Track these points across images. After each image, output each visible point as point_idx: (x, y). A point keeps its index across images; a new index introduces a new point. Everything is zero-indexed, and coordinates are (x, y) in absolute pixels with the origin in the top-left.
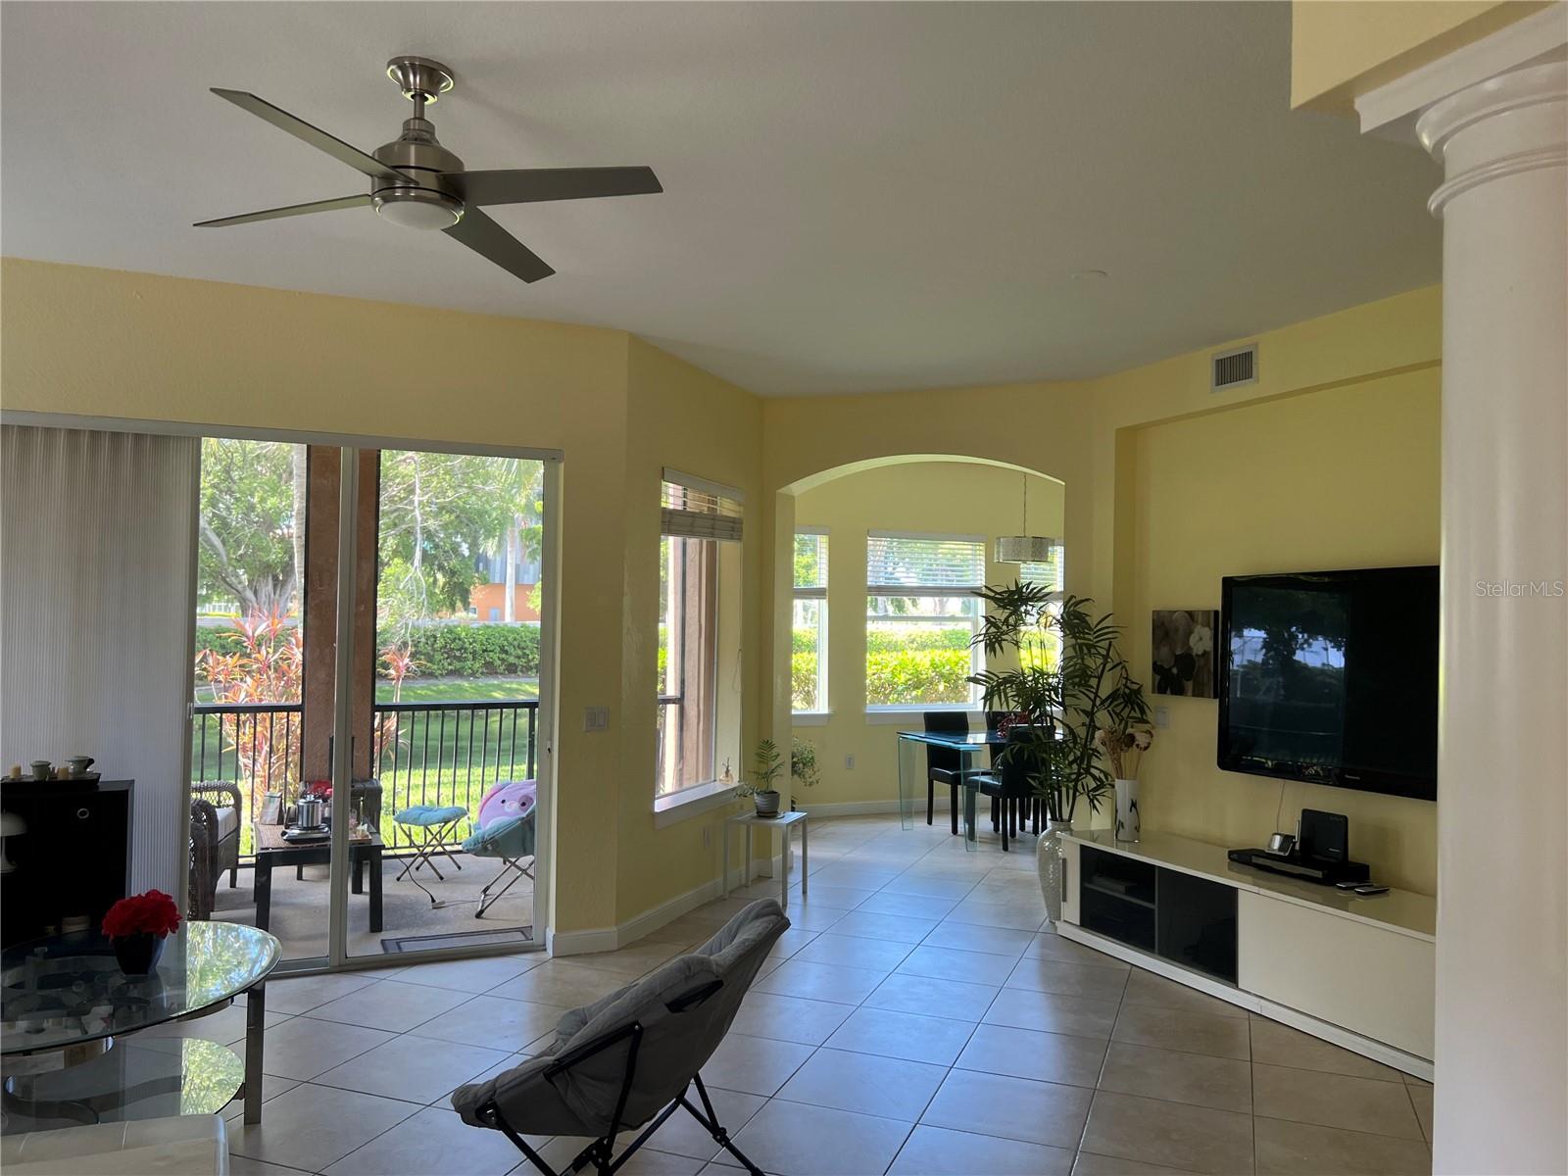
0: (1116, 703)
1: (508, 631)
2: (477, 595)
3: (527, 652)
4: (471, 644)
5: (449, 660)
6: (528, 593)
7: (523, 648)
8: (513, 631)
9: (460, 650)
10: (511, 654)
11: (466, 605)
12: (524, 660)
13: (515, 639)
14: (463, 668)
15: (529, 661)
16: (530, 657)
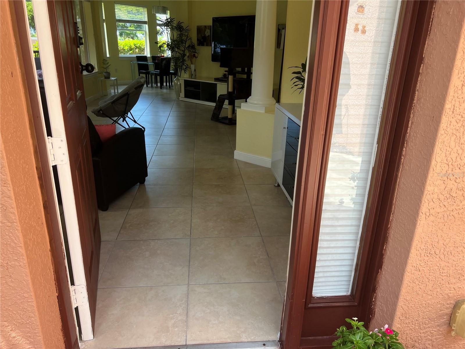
0: (190, 48)
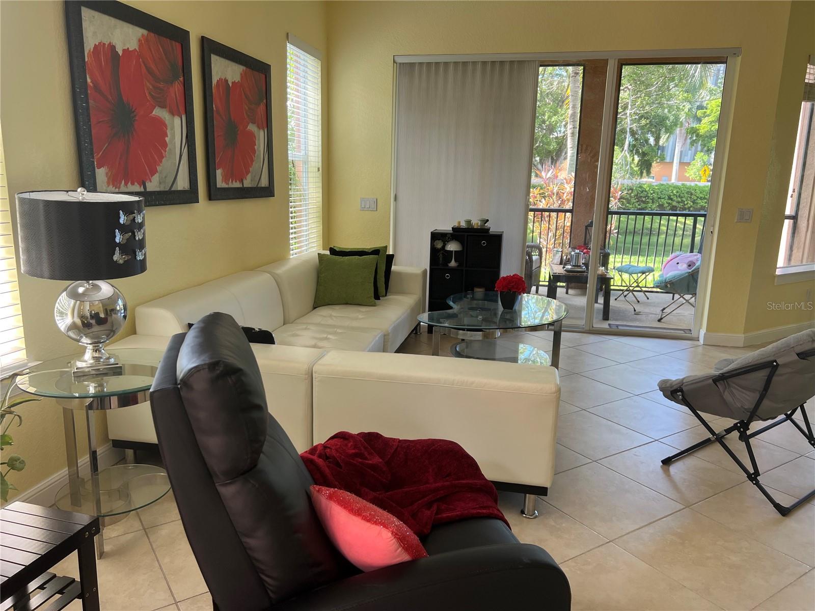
1: (674, 187)
2: (656, 167)
3: (684, 199)
4: (652, 194)
5: (639, 203)
6: (686, 167)
7: (682, 197)
8: (676, 187)
9: (645, 197)
10: (674, 200)
11: (649, 173)
12: (681, 204)
13: (677, 192)
14: (646, 207)
15: (685, 205)
16: (686, 202)
